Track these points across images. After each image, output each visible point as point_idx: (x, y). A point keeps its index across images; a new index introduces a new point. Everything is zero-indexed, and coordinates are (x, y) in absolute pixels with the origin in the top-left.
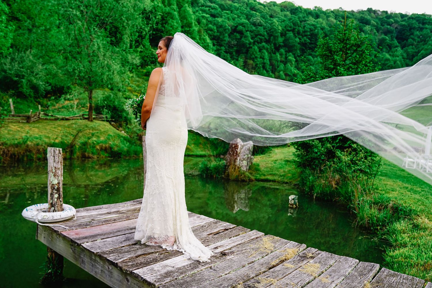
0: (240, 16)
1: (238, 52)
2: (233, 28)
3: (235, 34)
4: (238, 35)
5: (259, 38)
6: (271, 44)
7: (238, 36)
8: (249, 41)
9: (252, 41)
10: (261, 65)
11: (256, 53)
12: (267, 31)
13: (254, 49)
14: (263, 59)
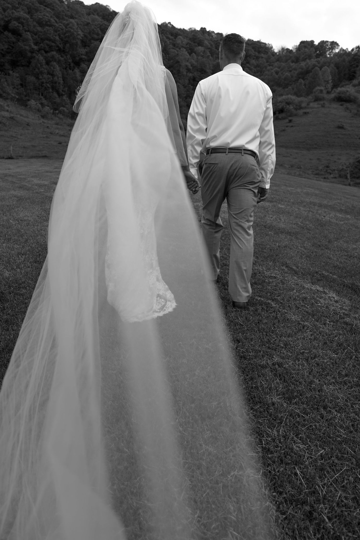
0: (18, 8)
3: (6, 33)
5: (48, 45)
6: (66, 55)
7: (13, 38)
8: (30, 46)
9: (36, 47)
10: (48, 85)
11: (41, 66)
12: (59, 35)
13: (38, 60)
14: (53, 75)
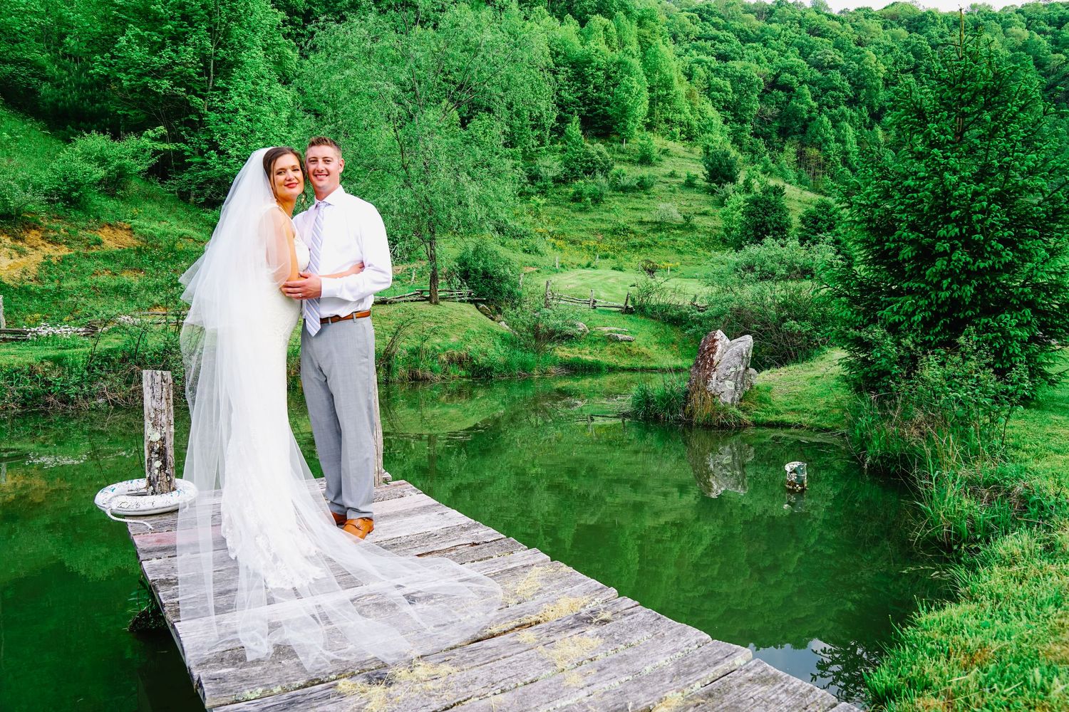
1: (784, 133)
2: (770, 80)
4: (781, 93)
